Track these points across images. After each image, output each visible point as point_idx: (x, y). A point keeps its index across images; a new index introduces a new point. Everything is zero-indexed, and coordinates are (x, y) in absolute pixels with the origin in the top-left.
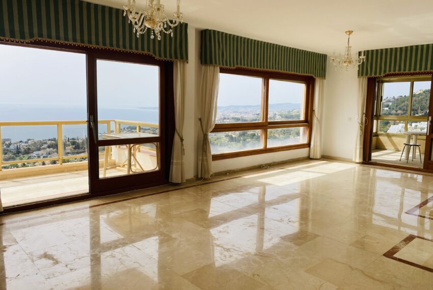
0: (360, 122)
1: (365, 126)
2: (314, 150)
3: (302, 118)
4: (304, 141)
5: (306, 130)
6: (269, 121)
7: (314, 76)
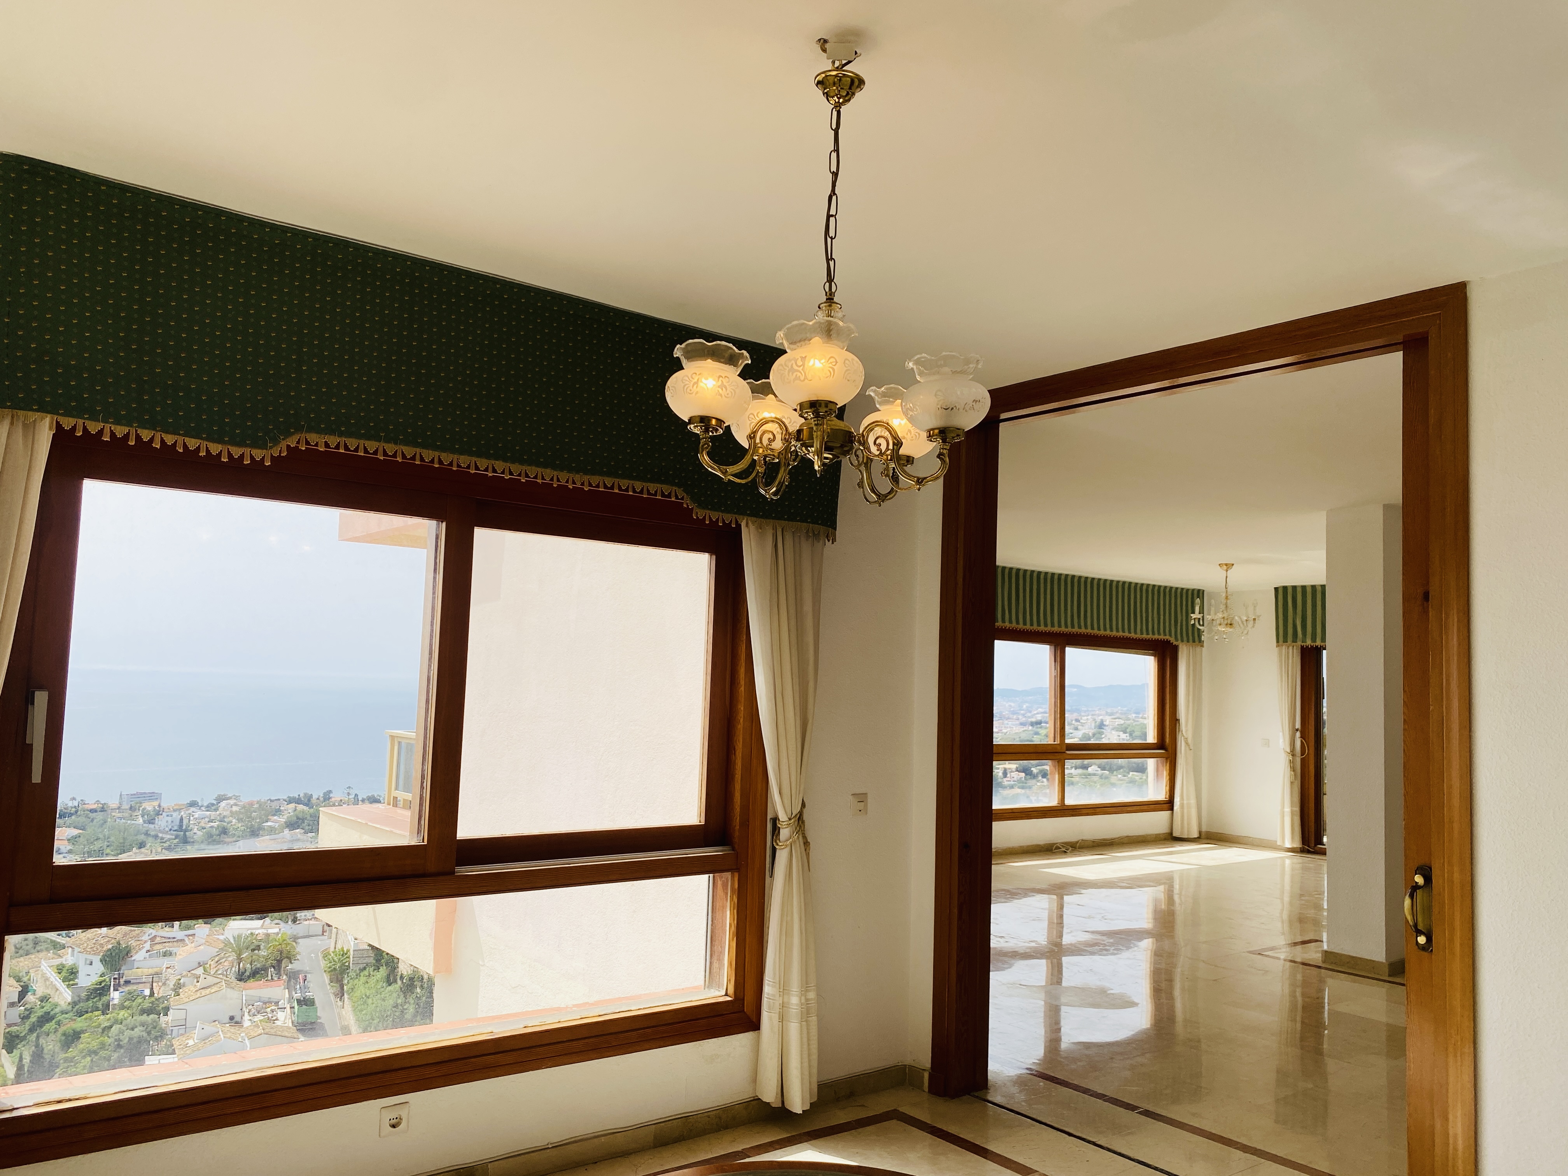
0: (1289, 751)
1: (1302, 760)
2: (1182, 816)
3: (1151, 738)
4: (1156, 792)
5: (1160, 765)
6: (1067, 741)
7: (1172, 640)
